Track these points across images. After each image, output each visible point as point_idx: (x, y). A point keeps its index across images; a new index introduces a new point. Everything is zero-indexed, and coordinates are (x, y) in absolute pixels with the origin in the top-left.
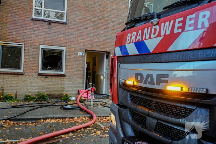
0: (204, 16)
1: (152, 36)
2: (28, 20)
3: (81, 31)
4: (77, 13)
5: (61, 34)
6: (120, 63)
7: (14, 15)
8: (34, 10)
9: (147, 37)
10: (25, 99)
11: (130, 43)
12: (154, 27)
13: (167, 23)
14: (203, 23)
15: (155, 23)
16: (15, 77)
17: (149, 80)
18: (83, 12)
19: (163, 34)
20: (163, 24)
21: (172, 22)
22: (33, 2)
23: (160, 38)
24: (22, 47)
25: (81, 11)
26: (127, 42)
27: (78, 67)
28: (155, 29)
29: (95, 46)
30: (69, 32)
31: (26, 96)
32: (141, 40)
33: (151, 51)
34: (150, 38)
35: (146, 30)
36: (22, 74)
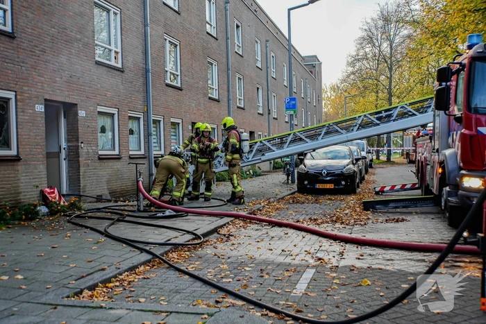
3: (36, 56)
4: (28, 14)
5: (7, 61)
18: (36, 13)
25: (34, 10)
27: (37, 137)
29: (58, 91)
30: (18, 58)
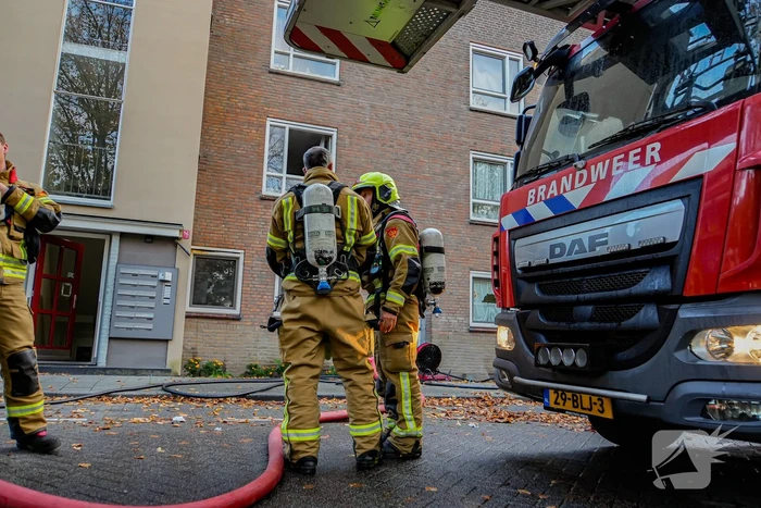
0: (653, 149)
1: (577, 185)
2: (253, 199)
6: (516, 240)
7: (223, 189)
8: (265, 179)
9: (568, 188)
10: (247, 373)
11: (535, 202)
12: (578, 173)
13: (600, 165)
14: (652, 157)
15: (581, 166)
16: (222, 325)
17: (577, 248)
19: (594, 179)
20: (593, 167)
21: (608, 161)
22: (263, 162)
23: (591, 186)
24: (238, 258)
26: (529, 203)
28: (581, 175)
31: (250, 367)
32: (556, 194)
33: (577, 206)
34: (573, 188)
35: (564, 179)
36: (237, 319)
